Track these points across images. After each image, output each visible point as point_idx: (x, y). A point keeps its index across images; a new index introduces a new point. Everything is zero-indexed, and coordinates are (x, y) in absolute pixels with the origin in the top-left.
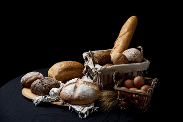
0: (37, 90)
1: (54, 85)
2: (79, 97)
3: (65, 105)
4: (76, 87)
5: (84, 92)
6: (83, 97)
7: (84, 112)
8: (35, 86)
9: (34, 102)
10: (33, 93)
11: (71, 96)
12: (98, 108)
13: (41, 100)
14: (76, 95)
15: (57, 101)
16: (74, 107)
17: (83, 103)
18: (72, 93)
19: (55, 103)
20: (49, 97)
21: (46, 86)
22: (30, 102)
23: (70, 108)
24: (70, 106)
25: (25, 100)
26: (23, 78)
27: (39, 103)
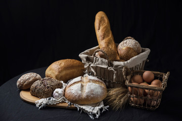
0: (38, 92)
1: (56, 85)
2: (87, 96)
3: (72, 106)
4: (82, 86)
5: (92, 91)
6: (92, 96)
7: (95, 112)
8: (36, 88)
9: (37, 105)
10: (34, 96)
11: (79, 96)
12: (108, 106)
13: (45, 102)
14: (84, 95)
15: (63, 102)
16: (84, 107)
17: (92, 103)
18: (80, 92)
19: (60, 105)
20: (54, 99)
21: (48, 87)
22: (32, 106)
23: (78, 109)
24: (78, 107)
25: (26, 104)
26: (19, 80)
27: (42, 106)
